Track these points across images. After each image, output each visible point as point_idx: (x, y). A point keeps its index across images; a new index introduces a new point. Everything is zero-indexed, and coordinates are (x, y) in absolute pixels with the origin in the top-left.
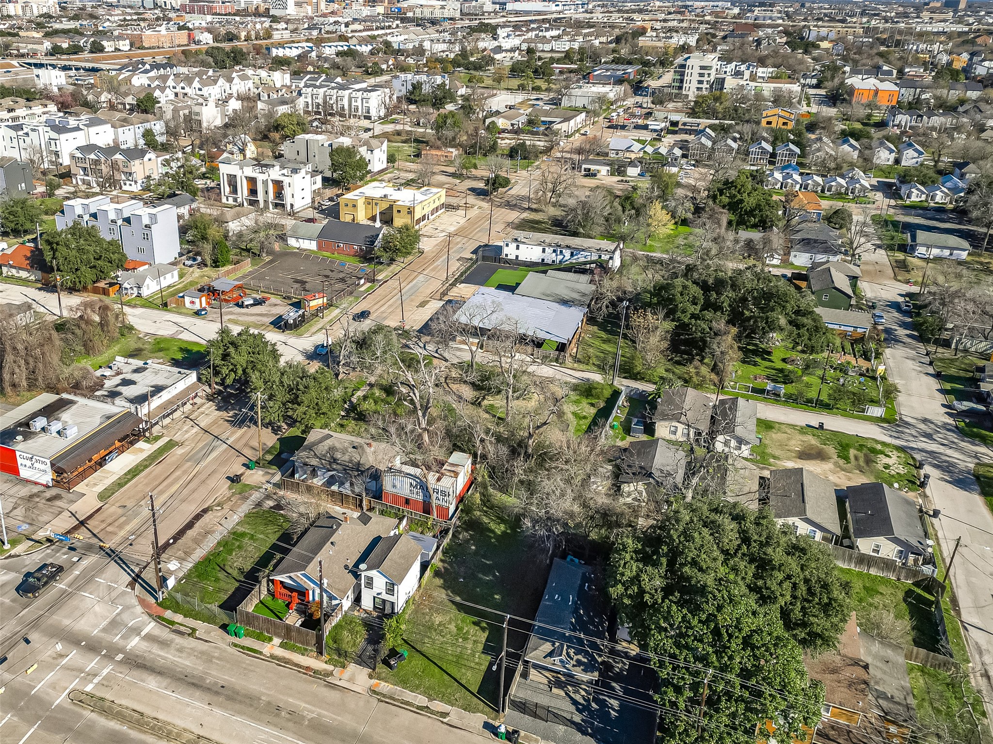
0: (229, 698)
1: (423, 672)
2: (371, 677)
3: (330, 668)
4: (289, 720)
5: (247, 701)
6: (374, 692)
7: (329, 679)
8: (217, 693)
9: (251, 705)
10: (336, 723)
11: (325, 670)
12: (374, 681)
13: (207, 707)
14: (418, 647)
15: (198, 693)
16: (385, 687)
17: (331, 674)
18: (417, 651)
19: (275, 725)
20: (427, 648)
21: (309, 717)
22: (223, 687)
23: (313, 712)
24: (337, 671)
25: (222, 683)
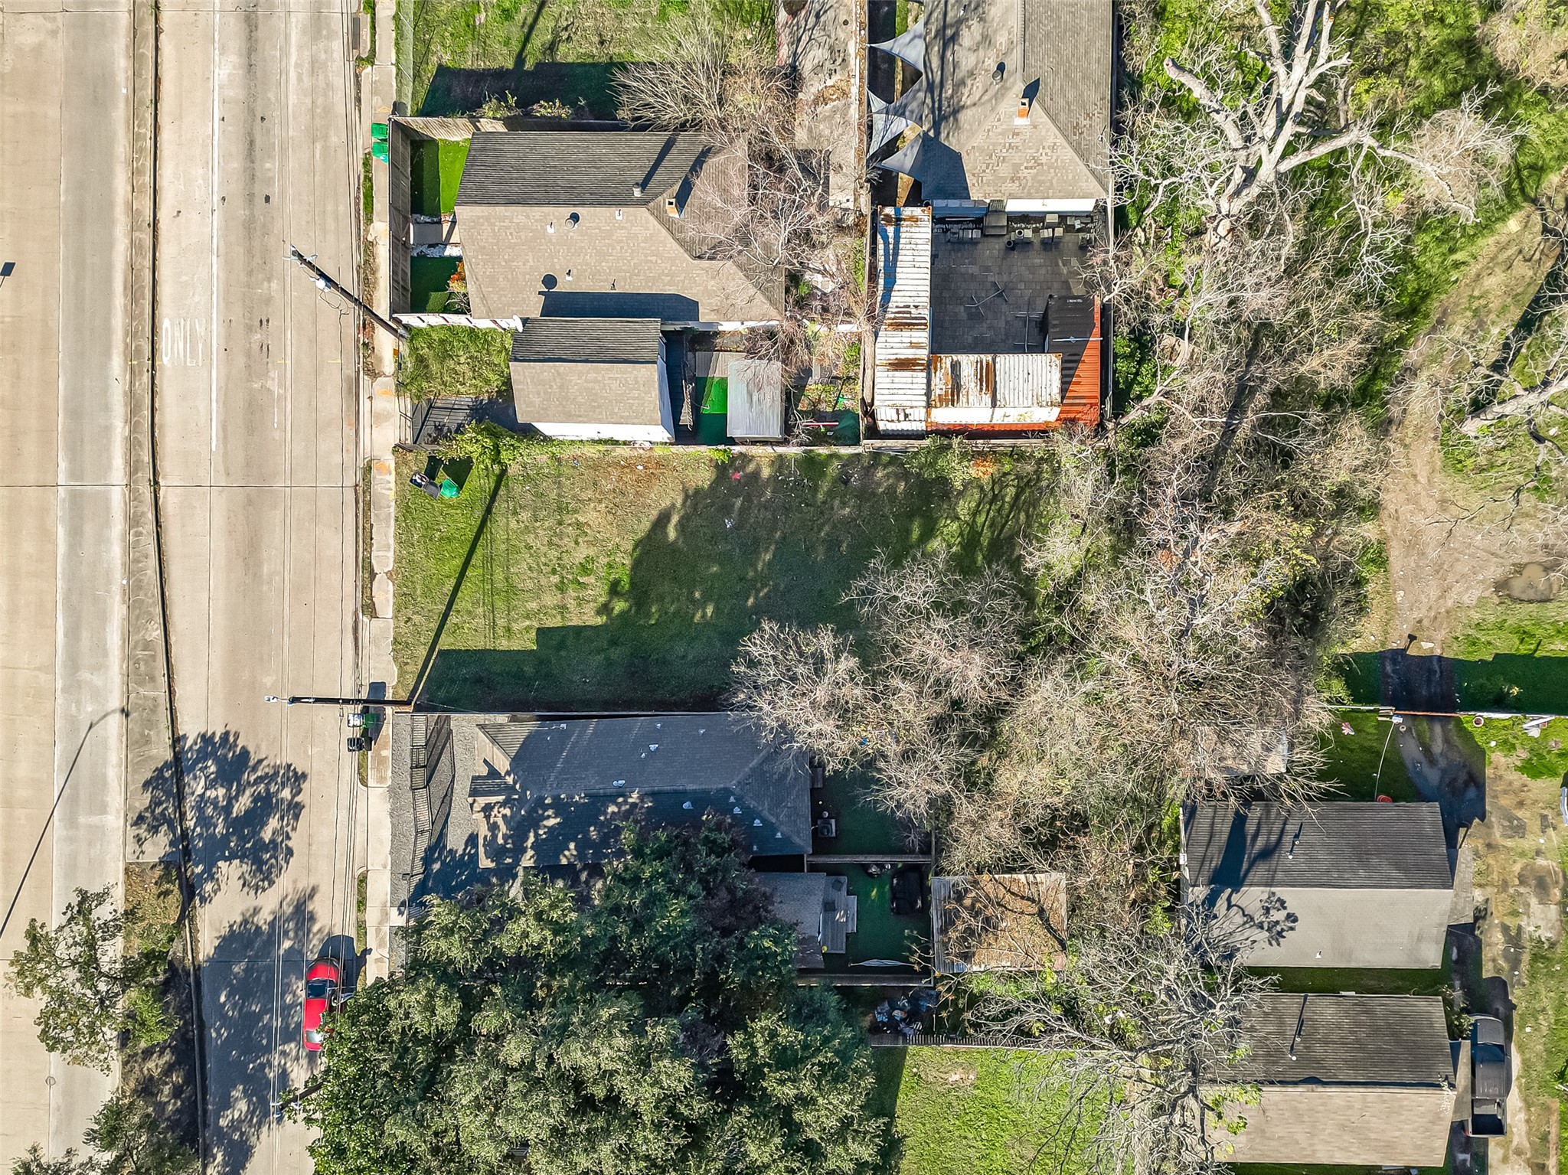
0: (249, 226)
1: (441, 539)
2: (399, 448)
3: (389, 366)
4: (248, 354)
5: (258, 260)
6: (368, 469)
7: (364, 379)
8: (250, 197)
9: (250, 274)
10: (277, 435)
11: (380, 360)
12: (390, 461)
13: (216, 198)
14: (500, 506)
15: (236, 164)
16: (387, 485)
17: (373, 373)
18: (489, 510)
19: (229, 337)
20: (504, 526)
21: (269, 384)
22: (267, 199)
23: (282, 384)
24: (387, 383)
25: (275, 192)
